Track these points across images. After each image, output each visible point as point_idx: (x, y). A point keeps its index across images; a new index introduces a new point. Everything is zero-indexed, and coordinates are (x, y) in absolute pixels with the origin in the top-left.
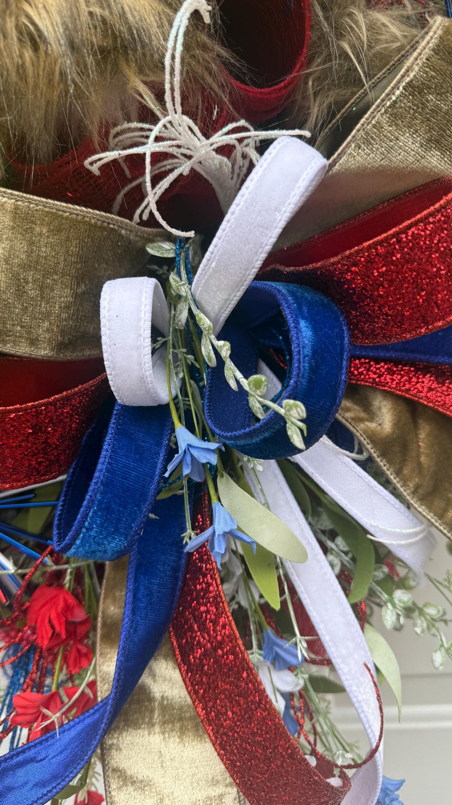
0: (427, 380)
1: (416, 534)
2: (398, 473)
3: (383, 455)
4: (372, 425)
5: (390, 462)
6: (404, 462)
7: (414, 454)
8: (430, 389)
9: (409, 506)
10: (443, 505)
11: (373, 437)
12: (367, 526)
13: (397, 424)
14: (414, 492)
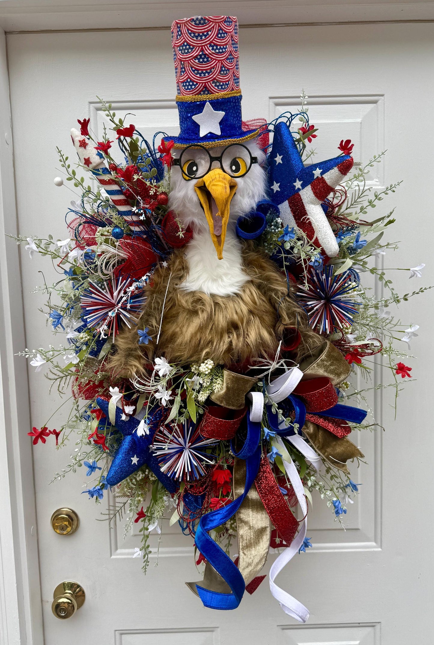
0: (322, 420)
1: (318, 459)
2: (314, 443)
3: (310, 438)
4: (308, 430)
5: (312, 440)
6: (315, 440)
7: (318, 438)
8: (322, 422)
9: (316, 451)
10: (324, 451)
11: (308, 433)
12: (306, 456)
13: (314, 430)
14: (317, 448)
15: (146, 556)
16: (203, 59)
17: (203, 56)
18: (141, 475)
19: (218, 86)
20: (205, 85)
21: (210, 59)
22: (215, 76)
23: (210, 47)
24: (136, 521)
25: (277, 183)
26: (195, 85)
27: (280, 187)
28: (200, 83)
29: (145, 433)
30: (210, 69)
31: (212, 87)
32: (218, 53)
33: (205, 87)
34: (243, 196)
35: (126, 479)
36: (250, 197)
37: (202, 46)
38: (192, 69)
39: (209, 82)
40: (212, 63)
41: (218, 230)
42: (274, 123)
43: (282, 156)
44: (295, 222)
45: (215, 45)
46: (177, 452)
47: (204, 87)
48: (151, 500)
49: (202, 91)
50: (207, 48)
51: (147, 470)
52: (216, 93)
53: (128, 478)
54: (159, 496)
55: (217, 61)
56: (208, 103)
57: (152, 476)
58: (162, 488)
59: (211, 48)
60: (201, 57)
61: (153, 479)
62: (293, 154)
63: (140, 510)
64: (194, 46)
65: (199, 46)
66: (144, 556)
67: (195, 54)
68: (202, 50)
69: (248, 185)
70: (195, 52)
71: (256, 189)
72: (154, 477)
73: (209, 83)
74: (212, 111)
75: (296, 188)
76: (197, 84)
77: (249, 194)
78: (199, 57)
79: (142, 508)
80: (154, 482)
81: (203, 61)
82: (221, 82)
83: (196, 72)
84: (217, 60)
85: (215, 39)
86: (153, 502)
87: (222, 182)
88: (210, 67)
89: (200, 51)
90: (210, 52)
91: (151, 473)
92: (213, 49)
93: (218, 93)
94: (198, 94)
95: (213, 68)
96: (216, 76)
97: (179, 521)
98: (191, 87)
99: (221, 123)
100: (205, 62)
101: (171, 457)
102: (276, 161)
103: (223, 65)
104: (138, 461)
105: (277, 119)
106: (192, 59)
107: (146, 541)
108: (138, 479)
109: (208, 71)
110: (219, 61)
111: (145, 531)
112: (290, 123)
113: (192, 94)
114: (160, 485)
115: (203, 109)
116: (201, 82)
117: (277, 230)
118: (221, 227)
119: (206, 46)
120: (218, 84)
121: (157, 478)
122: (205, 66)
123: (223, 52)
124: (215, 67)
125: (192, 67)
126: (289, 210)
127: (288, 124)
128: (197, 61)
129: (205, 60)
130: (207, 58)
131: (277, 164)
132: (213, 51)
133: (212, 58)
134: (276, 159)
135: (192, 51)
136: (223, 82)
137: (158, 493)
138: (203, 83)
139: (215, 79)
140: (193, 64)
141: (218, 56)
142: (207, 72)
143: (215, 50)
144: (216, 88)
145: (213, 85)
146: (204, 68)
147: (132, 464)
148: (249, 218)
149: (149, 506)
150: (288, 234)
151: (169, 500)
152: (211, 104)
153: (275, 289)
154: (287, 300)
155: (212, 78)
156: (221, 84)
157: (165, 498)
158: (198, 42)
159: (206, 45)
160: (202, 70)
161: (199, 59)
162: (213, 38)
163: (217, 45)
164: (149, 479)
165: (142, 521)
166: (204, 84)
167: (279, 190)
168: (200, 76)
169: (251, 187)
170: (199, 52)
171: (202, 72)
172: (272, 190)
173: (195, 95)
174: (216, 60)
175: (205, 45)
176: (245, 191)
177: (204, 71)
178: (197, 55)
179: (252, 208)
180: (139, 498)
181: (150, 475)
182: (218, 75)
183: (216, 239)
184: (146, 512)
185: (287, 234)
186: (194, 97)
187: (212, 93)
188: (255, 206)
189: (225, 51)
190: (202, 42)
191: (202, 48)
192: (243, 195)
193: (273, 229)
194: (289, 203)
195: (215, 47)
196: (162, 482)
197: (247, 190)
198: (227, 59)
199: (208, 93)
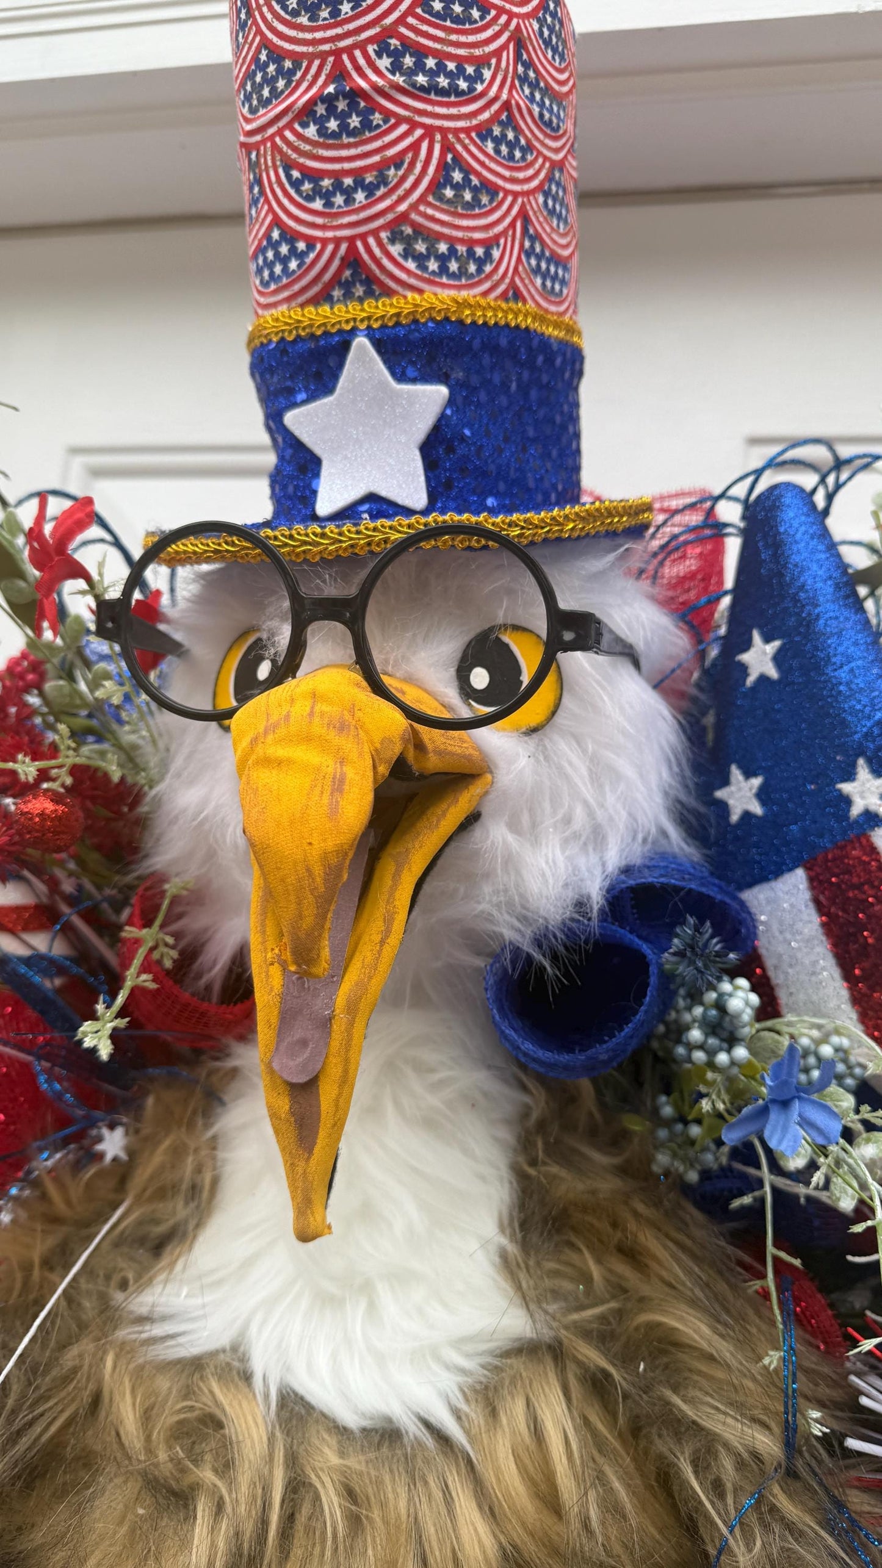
16: (343, 117)
17: (342, 105)
19: (421, 260)
20: (352, 248)
21: (377, 118)
22: (403, 207)
23: (379, 55)
25: (748, 774)
26: (301, 256)
27: (762, 795)
28: (325, 242)
30: (381, 168)
31: (385, 262)
32: (422, 88)
33: (352, 261)
34: (532, 833)
36: (576, 836)
37: (337, 53)
38: (289, 177)
39: (375, 233)
40: (388, 139)
41: (304, 1043)
42: (740, 490)
43: (777, 644)
44: (845, 993)
45: (408, 46)
47: (345, 262)
49: (336, 280)
50: (362, 61)
52: (410, 295)
55: (419, 132)
56: (361, 342)
59: (384, 63)
60: (331, 110)
62: (839, 634)
64: (297, 58)
65: (323, 56)
67: (301, 97)
68: (339, 74)
69: (567, 777)
70: (305, 85)
71: (610, 799)
73: (371, 241)
74: (383, 384)
75: (856, 811)
76: (310, 247)
77: (568, 820)
78: (321, 110)
81: (344, 127)
82: (440, 237)
83: (307, 186)
84: (423, 125)
85: (411, 20)
87: (323, 745)
88: (376, 158)
89: (328, 76)
90: (380, 82)
92: (396, 67)
93: (420, 291)
94: (315, 301)
95: (397, 161)
96: (414, 207)
98: (285, 270)
99: (428, 449)
100: (352, 133)
102: (744, 669)
103: (457, 158)
105: (758, 473)
106: (289, 126)
109: (369, 178)
110: (429, 131)
112: (830, 498)
113: (288, 300)
115: (335, 376)
116: (330, 234)
117: (722, 1058)
118: (326, 1023)
119: (358, 53)
120: (421, 247)
122: (353, 152)
123: (454, 90)
124: (407, 160)
125: (288, 166)
126: (810, 923)
127: (820, 499)
128: (311, 131)
129: (355, 121)
130: (365, 115)
131: (751, 680)
132: (399, 79)
133: (387, 114)
134: (745, 657)
135: (289, 82)
136: (452, 241)
138: (338, 241)
139: (404, 217)
140: (296, 149)
141: (429, 108)
142: (359, 183)
143: (411, 73)
144: (411, 265)
145: (396, 250)
146: (347, 166)
148: (555, 958)
150: (796, 1105)
152: (379, 345)
153: (696, 1428)
154: (773, 1509)
155: (390, 216)
156: (443, 247)
158: (319, 35)
159: (362, 46)
160: (337, 176)
161: (321, 122)
162: (396, 15)
163: (421, 53)
166: (344, 247)
167: (757, 809)
168: (328, 204)
169: (587, 791)
170: (325, 85)
171: (338, 186)
172: (723, 808)
173: (302, 306)
174: (414, 125)
175: (355, 46)
176: (547, 805)
177: (348, 181)
178: (312, 102)
179: (581, 905)
182: (422, 199)
183: (284, 1104)
185: (785, 1104)
186: (297, 314)
187: (389, 293)
188: (595, 891)
189: (471, 89)
190: (339, 31)
191: (338, 64)
192: (534, 825)
193: (701, 1047)
194: (814, 882)
195: (408, 61)
197: (555, 803)
198: (484, 132)
199: (370, 293)
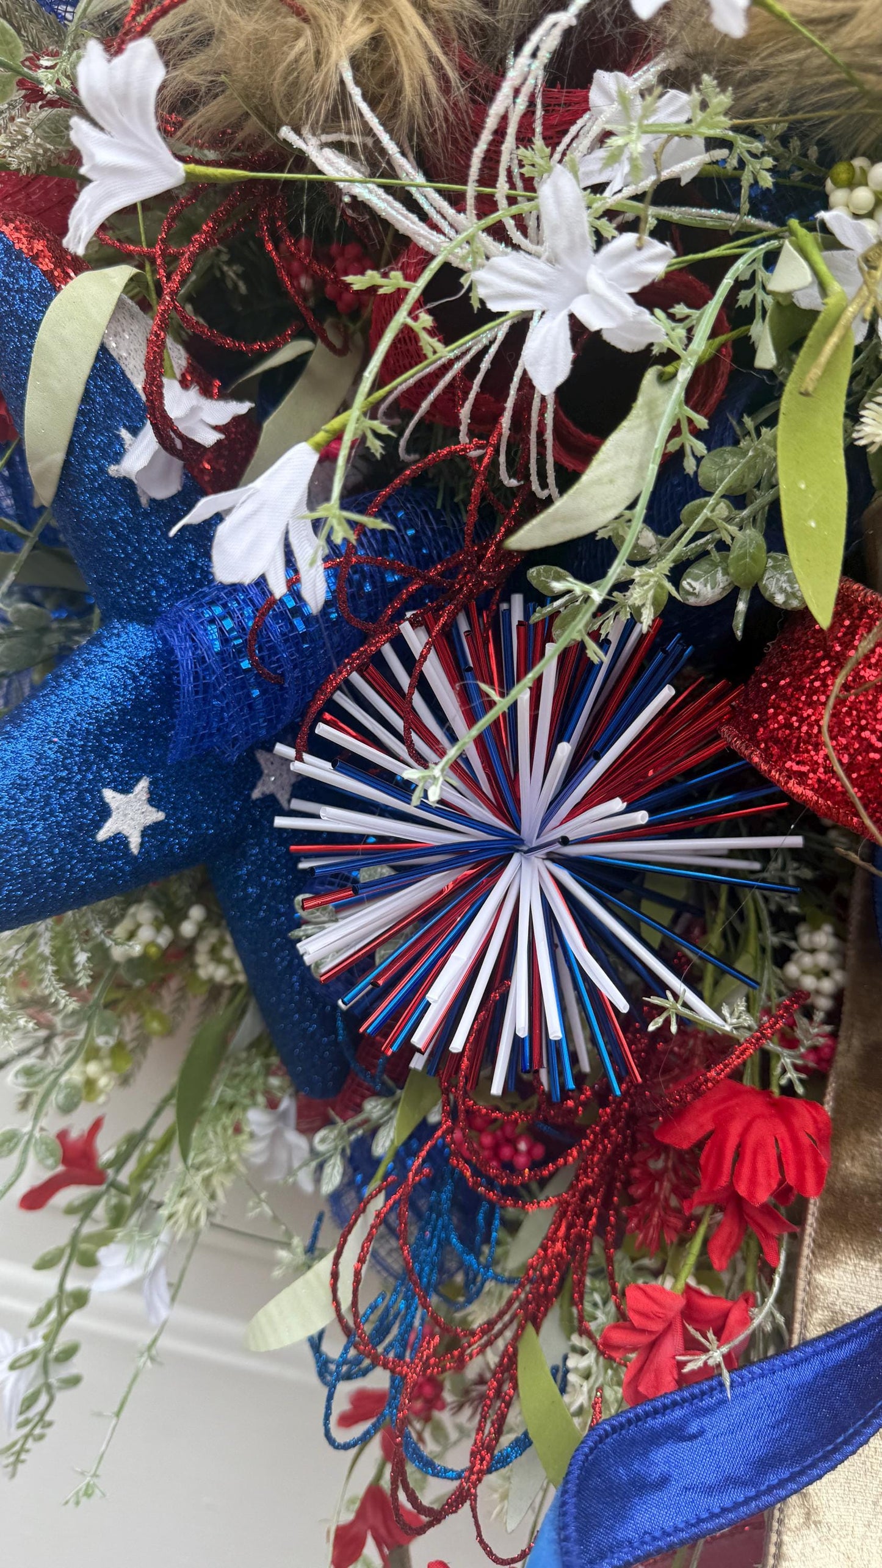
15: (43, 1399)
18: (146, 933)
24: (35, 1200)
29: (293, 584)
35: (26, 930)
46: (458, 854)
48: (165, 1101)
51: (197, 913)
53: (44, 928)
54: (220, 1091)
57: (215, 954)
58: (255, 1044)
61: (220, 973)
63: (77, 1132)
66: (30, 1401)
72: (229, 963)
79: (97, 1126)
80: (215, 990)
86: (168, 1117)
91: (212, 936)
97: (316, 1343)
101: (407, 875)
104: (149, 832)
107: (62, 1319)
108: (118, 953)
111: (74, 1267)
114: (250, 1026)
121: (242, 978)
137: (226, 1069)
147: (102, 835)
149: (138, 1126)
151: (276, 1137)
157: (256, 1118)
164: (194, 967)
165: (70, 1210)
180: (93, 1068)
181: (203, 948)
184: (111, 1164)
196: (267, 1013)
